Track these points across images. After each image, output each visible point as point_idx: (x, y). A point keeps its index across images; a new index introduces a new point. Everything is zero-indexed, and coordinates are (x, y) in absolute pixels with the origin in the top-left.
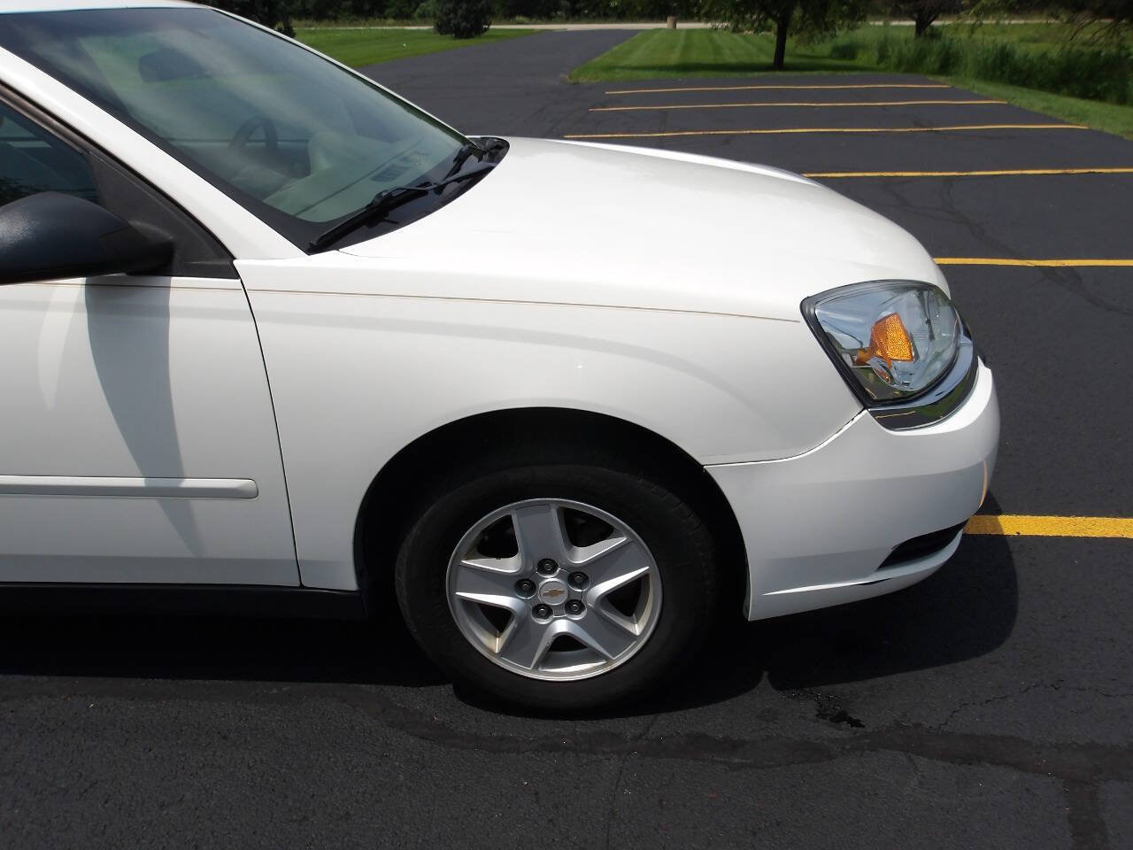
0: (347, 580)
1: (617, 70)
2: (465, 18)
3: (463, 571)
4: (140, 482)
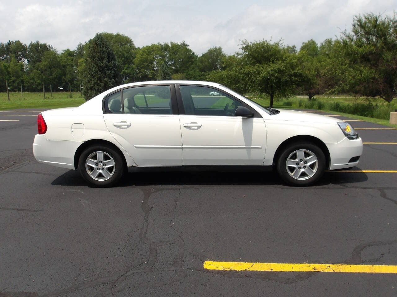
3: (289, 161)
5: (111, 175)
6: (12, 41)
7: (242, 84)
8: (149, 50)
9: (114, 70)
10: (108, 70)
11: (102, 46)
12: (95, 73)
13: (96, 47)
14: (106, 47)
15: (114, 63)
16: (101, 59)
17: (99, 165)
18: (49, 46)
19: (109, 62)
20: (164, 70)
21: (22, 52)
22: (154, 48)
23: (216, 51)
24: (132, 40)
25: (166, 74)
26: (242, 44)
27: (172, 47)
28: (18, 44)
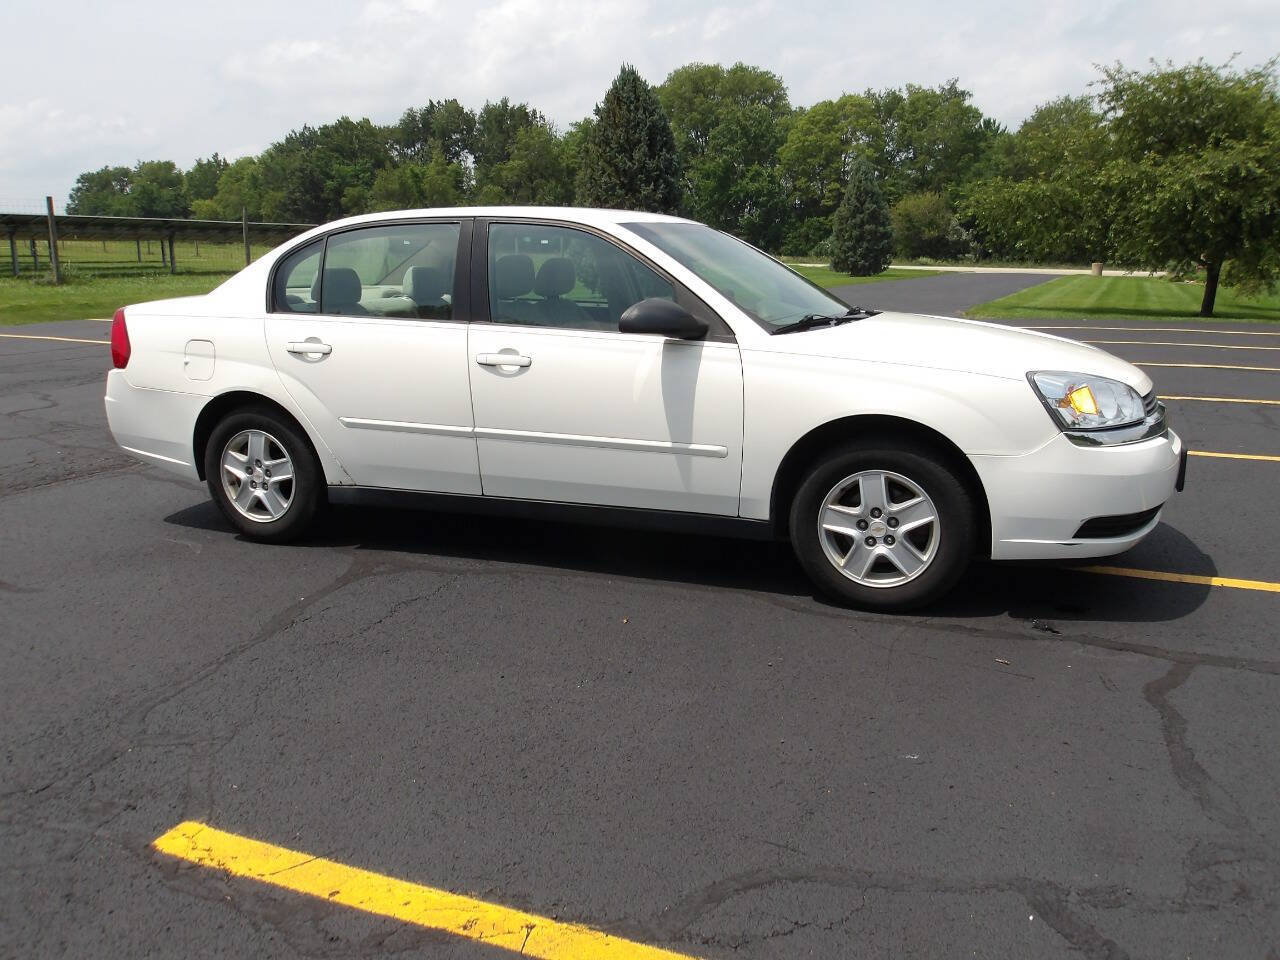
0: (764, 514)
1: (1018, 310)
2: (864, 257)
3: (828, 511)
4: (669, 444)
5: (285, 506)
6: (439, 102)
7: (1090, 228)
8: (830, 116)
9: (664, 182)
10: (648, 183)
11: (632, 107)
12: (607, 193)
13: (617, 110)
14: (645, 110)
15: (666, 160)
16: (628, 148)
17: (255, 474)
18: (534, 111)
19: (652, 157)
20: (860, 182)
21: (461, 132)
22: (848, 107)
23: (1068, 111)
24: (784, 85)
25: (867, 193)
26: (1103, 82)
27: (912, 103)
28: (453, 108)
